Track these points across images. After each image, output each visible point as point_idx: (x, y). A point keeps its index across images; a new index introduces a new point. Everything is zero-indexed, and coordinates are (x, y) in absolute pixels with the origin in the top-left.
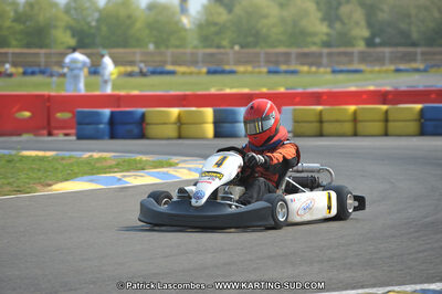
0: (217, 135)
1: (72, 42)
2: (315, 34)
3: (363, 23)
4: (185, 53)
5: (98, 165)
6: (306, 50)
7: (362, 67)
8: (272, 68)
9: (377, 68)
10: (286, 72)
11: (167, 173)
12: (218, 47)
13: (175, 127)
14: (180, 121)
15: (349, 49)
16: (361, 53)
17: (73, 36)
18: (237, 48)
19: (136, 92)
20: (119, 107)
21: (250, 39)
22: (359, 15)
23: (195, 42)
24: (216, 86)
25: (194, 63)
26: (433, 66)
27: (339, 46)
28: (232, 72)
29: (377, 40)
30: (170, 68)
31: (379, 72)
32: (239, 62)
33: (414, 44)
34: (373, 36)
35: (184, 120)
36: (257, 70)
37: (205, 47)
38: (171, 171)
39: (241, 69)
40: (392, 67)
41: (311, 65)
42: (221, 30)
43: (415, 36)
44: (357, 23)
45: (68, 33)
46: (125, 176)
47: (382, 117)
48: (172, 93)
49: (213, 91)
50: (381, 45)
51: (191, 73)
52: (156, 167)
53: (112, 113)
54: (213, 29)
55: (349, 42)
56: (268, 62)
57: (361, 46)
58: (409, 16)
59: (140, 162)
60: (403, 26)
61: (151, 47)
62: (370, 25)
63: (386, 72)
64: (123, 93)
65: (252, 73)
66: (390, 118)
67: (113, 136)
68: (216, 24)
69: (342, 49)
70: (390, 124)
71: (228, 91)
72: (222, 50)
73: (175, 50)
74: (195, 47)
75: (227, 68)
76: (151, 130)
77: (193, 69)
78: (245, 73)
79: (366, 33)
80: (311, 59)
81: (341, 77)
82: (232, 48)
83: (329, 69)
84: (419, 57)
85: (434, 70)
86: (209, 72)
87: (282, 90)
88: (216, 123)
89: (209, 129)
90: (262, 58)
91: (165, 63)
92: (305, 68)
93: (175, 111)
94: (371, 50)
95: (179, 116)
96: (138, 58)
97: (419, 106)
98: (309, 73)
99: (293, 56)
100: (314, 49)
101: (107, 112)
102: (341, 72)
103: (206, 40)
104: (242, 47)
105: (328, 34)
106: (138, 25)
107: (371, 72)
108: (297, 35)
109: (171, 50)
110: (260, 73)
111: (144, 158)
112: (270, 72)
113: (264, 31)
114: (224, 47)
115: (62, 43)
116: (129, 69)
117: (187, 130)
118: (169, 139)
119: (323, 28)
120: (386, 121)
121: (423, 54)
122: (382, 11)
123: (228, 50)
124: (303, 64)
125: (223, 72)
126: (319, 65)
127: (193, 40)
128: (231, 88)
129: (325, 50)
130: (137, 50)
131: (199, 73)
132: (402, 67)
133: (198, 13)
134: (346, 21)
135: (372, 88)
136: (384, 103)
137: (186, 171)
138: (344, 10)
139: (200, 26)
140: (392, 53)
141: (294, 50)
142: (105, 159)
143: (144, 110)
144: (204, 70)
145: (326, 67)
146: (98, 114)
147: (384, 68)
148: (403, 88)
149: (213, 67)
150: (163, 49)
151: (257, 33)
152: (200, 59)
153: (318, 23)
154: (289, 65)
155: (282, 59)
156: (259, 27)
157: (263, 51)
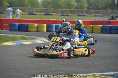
0: (47, 31)
1: (8, 5)
2: (74, 5)
3: (86, 3)
4: (39, 9)
5: (15, 38)
6: (71, 10)
7: (86, 15)
8: (62, 14)
9: (90, 15)
10: (66, 15)
11: (34, 41)
12: (48, 8)
13: (36, 29)
14: (37, 27)
15: (83, 10)
16: (86, 11)
17: (8, 3)
18: (53, 8)
19: (25, 19)
20: (21, 23)
21: (56, 6)
23: (42, 6)
24: (47, 18)
25: (41, 12)
26: (105, 15)
27: (80, 9)
28: (51, 15)
29: (90, 8)
30: (34, 13)
31: (90, 16)
32: (53, 12)
33: (100, 9)
34: (89, 6)
35: (38, 27)
36: (58, 14)
37: (44, 8)
39: (54, 14)
40: (94, 15)
41: (72, 14)
42: (49, 3)
43: (100, 7)
44: (85, 3)
45: (7, 3)
46: (22, 41)
47: (91, 28)
48: (35, 20)
49: (46, 19)
51: (40, 15)
52: (31, 39)
53: (19, 24)
54: (46, 3)
55: (83, 8)
56: (61, 12)
57: (86, 9)
59: (27, 38)
60: (97, 4)
61: (30, 7)
62: (88, 4)
63: (92, 16)
64: (22, 19)
65: (56, 15)
66: (94, 28)
67: (19, 31)
68: (47, 2)
69: (81, 10)
70: (93, 30)
71: (50, 20)
72: (49, 9)
74: (41, 8)
75: (50, 14)
76: (30, 29)
77: (41, 14)
78: (55, 15)
79: (87, 6)
80: (72, 12)
81: (80, 17)
82: (51, 8)
83: (77, 15)
84: (101, 13)
85: (105, 16)
86: (45, 15)
88: (47, 28)
89: (45, 30)
90: (59, 11)
91: (33, 11)
92: (71, 14)
93: (36, 24)
94: (89, 10)
95: (37, 26)
96: (26, 10)
97: (101, 25)
98: (72, 16)
99: (68, 12)
100: (73, 9)
101: (18, 24)
102: (80, 16)
103: (44, 6)
104: (54, 8)
105: (77, 6)
106: (26, 1)
107: (88, 16)
108: (69, 6)
109: (35, 8)
110: (59, 15)
111: (28, 37)
112: (61, 15)
113: (60, 4)
114: (49, 8)
115: (6, 5)
116: (24, 13)
117: (39, 30)
118: (34, 32)
119: (76, 4)
120: (92, 29)
121: (102, 12)
123: (50, 9)
124: (70, 13)
125: (49, 15)
126: (74, 14)
128: (51, 19)
129: (76, 10)
130: (26, 8)
131: (42, 15)
132: (96, 15)
134: (82, 2)
135: (88, 20)
136: (92, 25)
137: (39, 41)
139: (43, 2)
140: (94, 11)
141: (68, 10)
142: (17, 37)
143: (28, 24)
144: (44, 14)
146: (15, 24)
147: (92, 15)
148: (97, 21)
149: (46, 13)
150: (33, 8)
151: (58, 5)
152: (43, 11)
153: (74, 2)
154: (66, 13)
155: (65, 12)
156: (59, 3)
157: (60, 9)
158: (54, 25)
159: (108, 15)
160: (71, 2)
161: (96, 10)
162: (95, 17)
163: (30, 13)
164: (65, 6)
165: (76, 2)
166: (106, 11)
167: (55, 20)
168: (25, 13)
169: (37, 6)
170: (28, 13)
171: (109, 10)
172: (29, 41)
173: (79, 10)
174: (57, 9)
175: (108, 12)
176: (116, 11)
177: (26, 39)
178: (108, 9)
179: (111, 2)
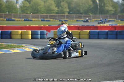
0: (32, 38)
2: (54, 10)
3: (67, 8)
4: (17, 15)
5: (1, 46)
6: (51, 15)
7: (67, 20)
9: (72, 20)
10: (46, 21)
11: (22, 49)
12: (27, 13)
13: (20, 36)
14: (21, 34)
15: (64, 15)
16: (67, 16)
18: (32, 13)
20: (3, 30)
21: (35, 11)
22: (66, 5)
23: (20, 12)
24: (28, 24)
25: (20, 18)
28: (32, 20)
29: (71, 12)
30: (13, 19)
31: (72, 21)
32: (33, 18)
33: (81, 14)
34: (70, 11)
35: (23, 34)
36: (38, 20)
37: (23, 13)
38: (23, 48)
39: (34, 19)
40: (76, 20)
41: (53, 19)
42: (27, 8)
43: (81, 11)
44: (66, 8)
46: (10, 50)
48: (16, 26)
49: (28, 26)
50: (72, 13)
51: (19, 20)
52: (18, 47)
53: (2, 32)
54: (25, 8)
55: (64, 13)
56: (41, 18)
57: (67, 14)
58: (80, 6)
60: (78, 8)
61: (7, 13)
62: (69, 8)
63: (74, 21)
65: (37, 21)
67: (2, 38)
68: (26, 7)
69: (62, 15)
71: (32, 26)
73: (14, 14)
74: (20, 13)
75: (30, 19)
77: (20, 19)
78: (35, 21)
79: (68, 10)
80: (53, 17)
82: (30, 14)
83: (58, 20)
84: (83, 17)
86: (24, 20)
87: (47, 26)
88: (32, 35)
89: (30, 37)
90: (40, 17)
91: (12, 17)
92: (52, 20)
94: (70, 15)
95: (21, 32)
96: (4, 16)
97: (89, 31)
98: (52, 21)
99: (48, 17)
100: (54, 14)
101: (0, 31)
103: (23, 11)
104: (33, 13)
105: (58, 10)
106: (3, 6)
107: (70, 21)
108: (49, 10)
109: (13, 14)
110: (39, 21)
112: (42, 21)
113: (40, 9)
116: (1, 19)
117: (23, 37)
118: (18, 39)
119: (56, 9)
120: (80, 35)
121: (84, 16)
122: (72, 4)
125: (28, 20)
126: (56, 19)
127: (19, 11)
128: (33, 25)
129: (57, 15)
130: (4, 14)
131: (21, 20)
132: (78, 20)
133: (21, 3)
134: (63, 7)
136: (79, 30)
137: (27, 48)
138: (62, 4)
139: (21, 7)
140: (75, 16)
141: (48, 15)
143: (11, 31)
144: (23, 20)
145: (58, 19)
147: (74, 20)
149: (26, 19)
150: (10, 13)
151: (38, 10)
152: (22, 16)
153: (55, 7)
154: (47, 19)
155: (45, 17)
156: (38, 8)
157: (40, 15)
158: (39, 32)
159: (91, 20)
160: (51, 7)
161: (78, 15)
162: (77, 22)
163: (8, 19)
164: (45, 11)
165: (56, 6)
166: (88, 15)
167: (37, 26)
168: (3, 19)
169: (15, 12)
170: (6, 19)
171: (91, 15)
172: (18, 49)
173: (60, 15)
174: (37, 14)
175: (90, 16)
176: (98, 15)
177: (14, 47)
178: (90, 13)
179: (92, 6)
